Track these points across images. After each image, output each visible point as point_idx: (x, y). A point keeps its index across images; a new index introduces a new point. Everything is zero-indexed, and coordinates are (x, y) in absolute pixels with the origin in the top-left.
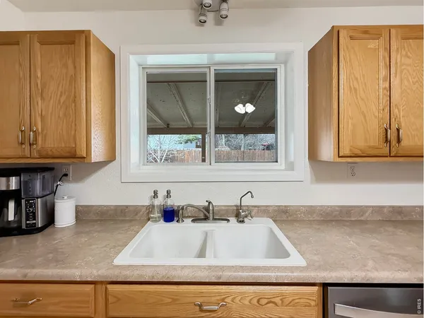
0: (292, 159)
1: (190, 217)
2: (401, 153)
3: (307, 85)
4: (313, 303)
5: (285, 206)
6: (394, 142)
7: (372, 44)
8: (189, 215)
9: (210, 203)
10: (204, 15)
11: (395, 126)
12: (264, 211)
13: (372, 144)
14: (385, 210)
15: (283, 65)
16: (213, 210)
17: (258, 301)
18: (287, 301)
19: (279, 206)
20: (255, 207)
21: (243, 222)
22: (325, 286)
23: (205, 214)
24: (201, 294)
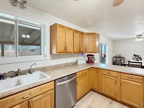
0: (45, 54)
1: (9, 77)
2: (67, 52)
3: (50, 35)
4: (53, 85)
5: (44, 67)
6: (66, 50)
7: (63, 29)
8: (8, 76)
9: (19, 69)
10: (16, 3)
11: (66, 47)
12: (38, 69)
13: (63, 50)
14: (65, 64)
15: (43, 27)
16: (20, 72)
17: (40, 89)
18: (47, 87)
19: (42, 67)
20: (35, 68)
21: (32, 73)
22: (55, 80)
23: (17, 74)
24: (23, 94)
